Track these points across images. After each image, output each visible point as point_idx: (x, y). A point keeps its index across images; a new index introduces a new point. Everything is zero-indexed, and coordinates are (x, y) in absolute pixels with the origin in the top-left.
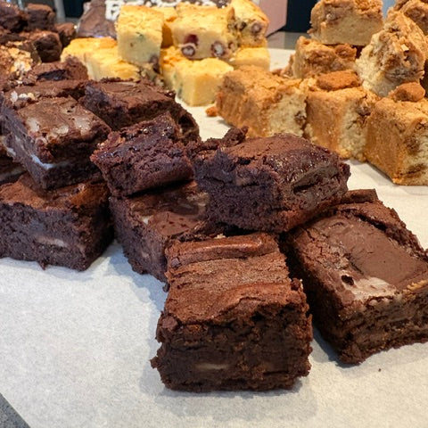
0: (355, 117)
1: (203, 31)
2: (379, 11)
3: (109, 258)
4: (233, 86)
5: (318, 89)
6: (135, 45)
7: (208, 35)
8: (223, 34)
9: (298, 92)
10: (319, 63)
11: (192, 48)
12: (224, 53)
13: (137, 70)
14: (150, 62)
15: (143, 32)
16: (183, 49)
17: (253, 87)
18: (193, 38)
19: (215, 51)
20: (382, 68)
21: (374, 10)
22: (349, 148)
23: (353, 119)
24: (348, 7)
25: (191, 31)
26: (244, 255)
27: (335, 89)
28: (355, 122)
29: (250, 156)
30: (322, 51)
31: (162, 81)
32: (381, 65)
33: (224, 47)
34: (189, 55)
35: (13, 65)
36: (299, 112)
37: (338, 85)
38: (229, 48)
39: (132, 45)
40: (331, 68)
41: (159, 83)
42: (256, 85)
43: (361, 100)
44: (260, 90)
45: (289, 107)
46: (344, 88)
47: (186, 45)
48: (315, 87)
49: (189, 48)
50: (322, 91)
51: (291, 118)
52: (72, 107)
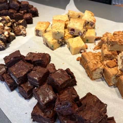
0: (115, 77)
1: (76, 28)
4: (84, 58)
6: (57, 35)
7: (77, 30)
8: (82, 30)
10: (107, 57)
11: (73, 32)
12: (82, 35)
13: (57, 41)
14: (61, 39)
15: (59, 31)
16: (70, 33)
18: (73, 30)
19: (80, 34)
23: (114, 78)
24: (116, 42)
25: (73, 28)
27: (111, 68)
28: (115, 78)
30: (108, 54)
33: (82, 33)
34: (72, 34)
35: (21, 32)
36: (101, 72)
37: (112, 67)
38: (84, 33)
39: (56, 35)
40: (111, 58)
41: (63, 43)
42: (90, 62)
43: (117, 74)
44: (91, 64)
45: (98, 71)
46: (113, 67)
47: (71, 31)
48: (106, 66)
49: (72, 32)
50: (107, 67)
51: (99, 73)
52: (48, 88)
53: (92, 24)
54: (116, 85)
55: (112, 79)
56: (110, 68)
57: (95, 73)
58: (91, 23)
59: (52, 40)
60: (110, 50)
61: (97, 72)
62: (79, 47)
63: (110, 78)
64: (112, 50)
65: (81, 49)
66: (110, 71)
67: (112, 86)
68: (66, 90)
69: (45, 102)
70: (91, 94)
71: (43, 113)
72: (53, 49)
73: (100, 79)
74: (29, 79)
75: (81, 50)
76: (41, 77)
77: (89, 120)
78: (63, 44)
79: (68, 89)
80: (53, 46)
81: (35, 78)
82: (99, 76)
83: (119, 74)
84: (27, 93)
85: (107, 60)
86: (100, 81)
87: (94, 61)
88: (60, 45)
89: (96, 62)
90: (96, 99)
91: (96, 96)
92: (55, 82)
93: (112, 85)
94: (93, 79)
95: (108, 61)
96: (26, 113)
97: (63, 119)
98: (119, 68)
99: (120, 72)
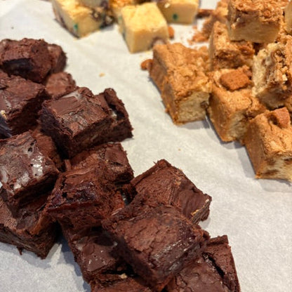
0: (242, 117)
2: (279, 20)
3: (61, 245)
4: (160, 61)
5: (220, 86)
9: (204, 90)
10: (226, 59)
13: (91, 12)
17: (173, 73)
20: (267, 86)
21: (274, 19)
22: (235, 135)
23: (239, 120)
24: (254, 15)
27: (232, 91)
28: (241, 121)
30: (228, 50)
31: (112, 17)
32: (266, 82)
36: (204, 102)
37: (235, 87)
40: (234, 62)
41: (109, 19)
42: (175, 72)
43: (247, 109)
44: (178, 77)
45: (196, 99)
46: (239, 89)
48: (218, 84)
50: (222, 88)
51: (198, 106)
52: (32, 144)
54: (241, 141)
55: (234, 124)
56: (229, 92)
57: (187, 106)
59: (74, 7)
60: (233, 38)
61: (192, 103)
62: (150, 30)
63: (228, 119)
64: (239, 39)
65: (154, 36)
66: (229, 100)
67: (231, 142)
68: (97, 150)
69: (17, 186)
70: (169, 165)
71: (13, 220)
72: (78, 35)
73: (200, 123)
75: (156, 39)
76: (17, 110)
77: (148, 252)
78: (108, 23)
79: (103, 147)
80: (76, 26)
82: (196, 115)
83: (255, 111)
85: (223, 68)
86: (198, 128)
87: (186, 69)
88: (101, 23)
89: (191, 74)
90: (180, 179)
91: (181, 172)
93: (230, 139)
94: (180, 122)
95: (226, 71)
97: (74, 240)
98: (256, 94)
99: (256, 103)
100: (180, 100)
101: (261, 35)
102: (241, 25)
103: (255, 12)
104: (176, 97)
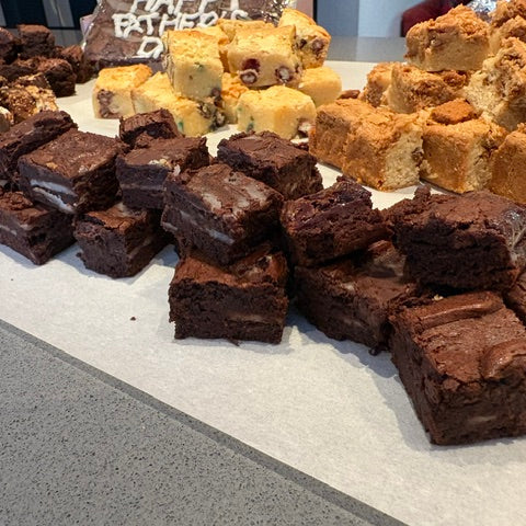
0: (481, 151)
1: (266, 54)
2: (486, 34)
3: (295, 327)
4: (331, 122)
5: (435, 123)
6: (195, 78)
7: (272, 59)
8: (289, 57)
9: (416, 128)
10: (428, 94)
11: (253, 74)
12: (291, 78)
13: (198, 105)
14: (212, 95)
15: (203, 61)
16: (242, 76)
17: (360, 123)
18: (252, 63)
19: (281, 77)
20: (506, 99)
21: (480, 33)
22: (476, 184)
23: (480, 154)
24: (454, 32)
25: (250, 56)
26: (477, 314)
27: (454, 123)
28: (481, 157)
29: (468, 220)
31: (223, 114)
32: (504, 95)
33: (290, 72)
34: (250, 83)
36: (417, 149)
37: (458, 117)
38: (297, 72)
39: (191, 77)
40: (439, 98)
41: (221, 118)
43: (486, 135)
44: (370, 127)
45: (409, 145)
46: (463, 120)
47: (246, 72)
48: (430, 121)
49: (249, 75)
50: (440, 124)
51: (408, 157)
52: (231, 175)
53: (318, 45)
55: (474, 161)
56: (451, 126)
57: (396, 158)
58: (314, 44)
59: (176, 99)
60: (431, 69)
61: (401, 152)
62: (294, 109)
64: (438, 70)
65: (299, 117)
69: (237, 211)
74: (122, 186)
75: (301, 121)
78: (219, 122)
80: (182, 124)
81: (156, 162)
82: (407, 174)
83: (497, 137)
84: (123, 240)
85: (429, 106)
87: (378, 116)
88: (210, 122)
89: (387, 120)
92: (250, 164)
94: (387, 189)
96: (133, 319)
98: (491, 118)
99: (496, 127)
100: (386, 148)
101: (466, 59)
102: (439, 48)
103: (454, 28)
104: (378, 146)
